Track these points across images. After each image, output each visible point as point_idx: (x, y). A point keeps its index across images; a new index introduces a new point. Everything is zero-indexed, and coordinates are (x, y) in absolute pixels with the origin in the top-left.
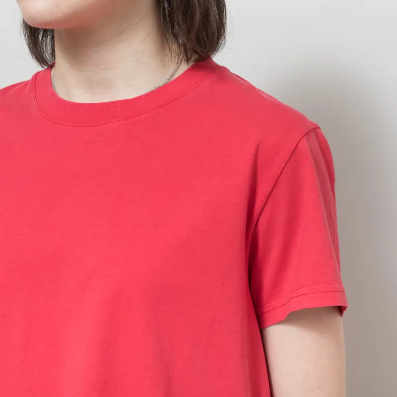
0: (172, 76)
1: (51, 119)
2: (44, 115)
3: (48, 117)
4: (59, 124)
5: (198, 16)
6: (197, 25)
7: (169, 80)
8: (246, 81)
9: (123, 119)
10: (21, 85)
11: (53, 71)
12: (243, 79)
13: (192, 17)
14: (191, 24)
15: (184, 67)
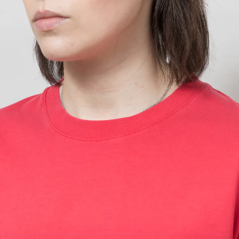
0: (164, 95)
1: (62, 133)
2: (55, 129)
3: (59, 131)
4: (69, 137)
5: (188, 47)
6: (187, 54)
7: (162, 99)
8: (227, 96)
9: (125, 135)
10: (33, 99)
11: (61, 88)
12: (224, 95)
13: (183, 48)
14: (182, 54)
15: (174, 87)
